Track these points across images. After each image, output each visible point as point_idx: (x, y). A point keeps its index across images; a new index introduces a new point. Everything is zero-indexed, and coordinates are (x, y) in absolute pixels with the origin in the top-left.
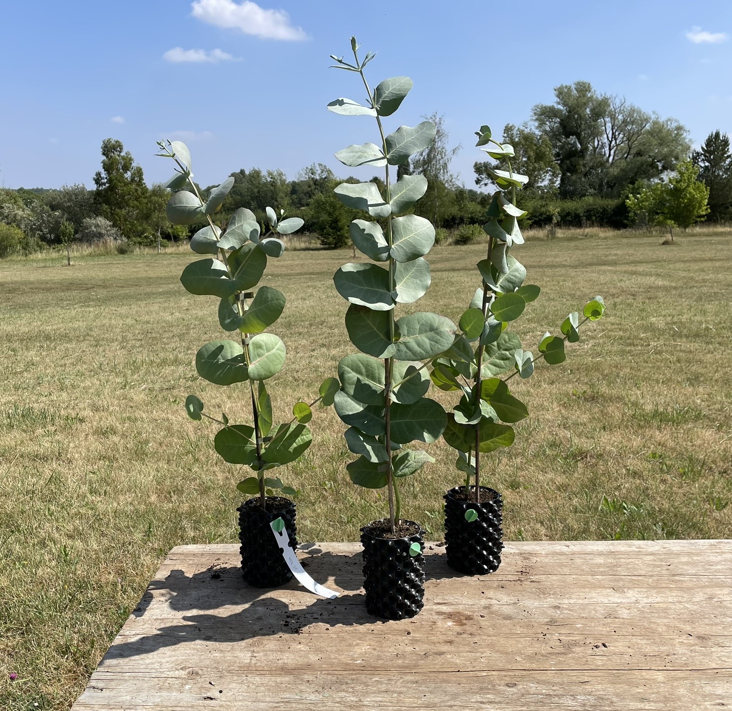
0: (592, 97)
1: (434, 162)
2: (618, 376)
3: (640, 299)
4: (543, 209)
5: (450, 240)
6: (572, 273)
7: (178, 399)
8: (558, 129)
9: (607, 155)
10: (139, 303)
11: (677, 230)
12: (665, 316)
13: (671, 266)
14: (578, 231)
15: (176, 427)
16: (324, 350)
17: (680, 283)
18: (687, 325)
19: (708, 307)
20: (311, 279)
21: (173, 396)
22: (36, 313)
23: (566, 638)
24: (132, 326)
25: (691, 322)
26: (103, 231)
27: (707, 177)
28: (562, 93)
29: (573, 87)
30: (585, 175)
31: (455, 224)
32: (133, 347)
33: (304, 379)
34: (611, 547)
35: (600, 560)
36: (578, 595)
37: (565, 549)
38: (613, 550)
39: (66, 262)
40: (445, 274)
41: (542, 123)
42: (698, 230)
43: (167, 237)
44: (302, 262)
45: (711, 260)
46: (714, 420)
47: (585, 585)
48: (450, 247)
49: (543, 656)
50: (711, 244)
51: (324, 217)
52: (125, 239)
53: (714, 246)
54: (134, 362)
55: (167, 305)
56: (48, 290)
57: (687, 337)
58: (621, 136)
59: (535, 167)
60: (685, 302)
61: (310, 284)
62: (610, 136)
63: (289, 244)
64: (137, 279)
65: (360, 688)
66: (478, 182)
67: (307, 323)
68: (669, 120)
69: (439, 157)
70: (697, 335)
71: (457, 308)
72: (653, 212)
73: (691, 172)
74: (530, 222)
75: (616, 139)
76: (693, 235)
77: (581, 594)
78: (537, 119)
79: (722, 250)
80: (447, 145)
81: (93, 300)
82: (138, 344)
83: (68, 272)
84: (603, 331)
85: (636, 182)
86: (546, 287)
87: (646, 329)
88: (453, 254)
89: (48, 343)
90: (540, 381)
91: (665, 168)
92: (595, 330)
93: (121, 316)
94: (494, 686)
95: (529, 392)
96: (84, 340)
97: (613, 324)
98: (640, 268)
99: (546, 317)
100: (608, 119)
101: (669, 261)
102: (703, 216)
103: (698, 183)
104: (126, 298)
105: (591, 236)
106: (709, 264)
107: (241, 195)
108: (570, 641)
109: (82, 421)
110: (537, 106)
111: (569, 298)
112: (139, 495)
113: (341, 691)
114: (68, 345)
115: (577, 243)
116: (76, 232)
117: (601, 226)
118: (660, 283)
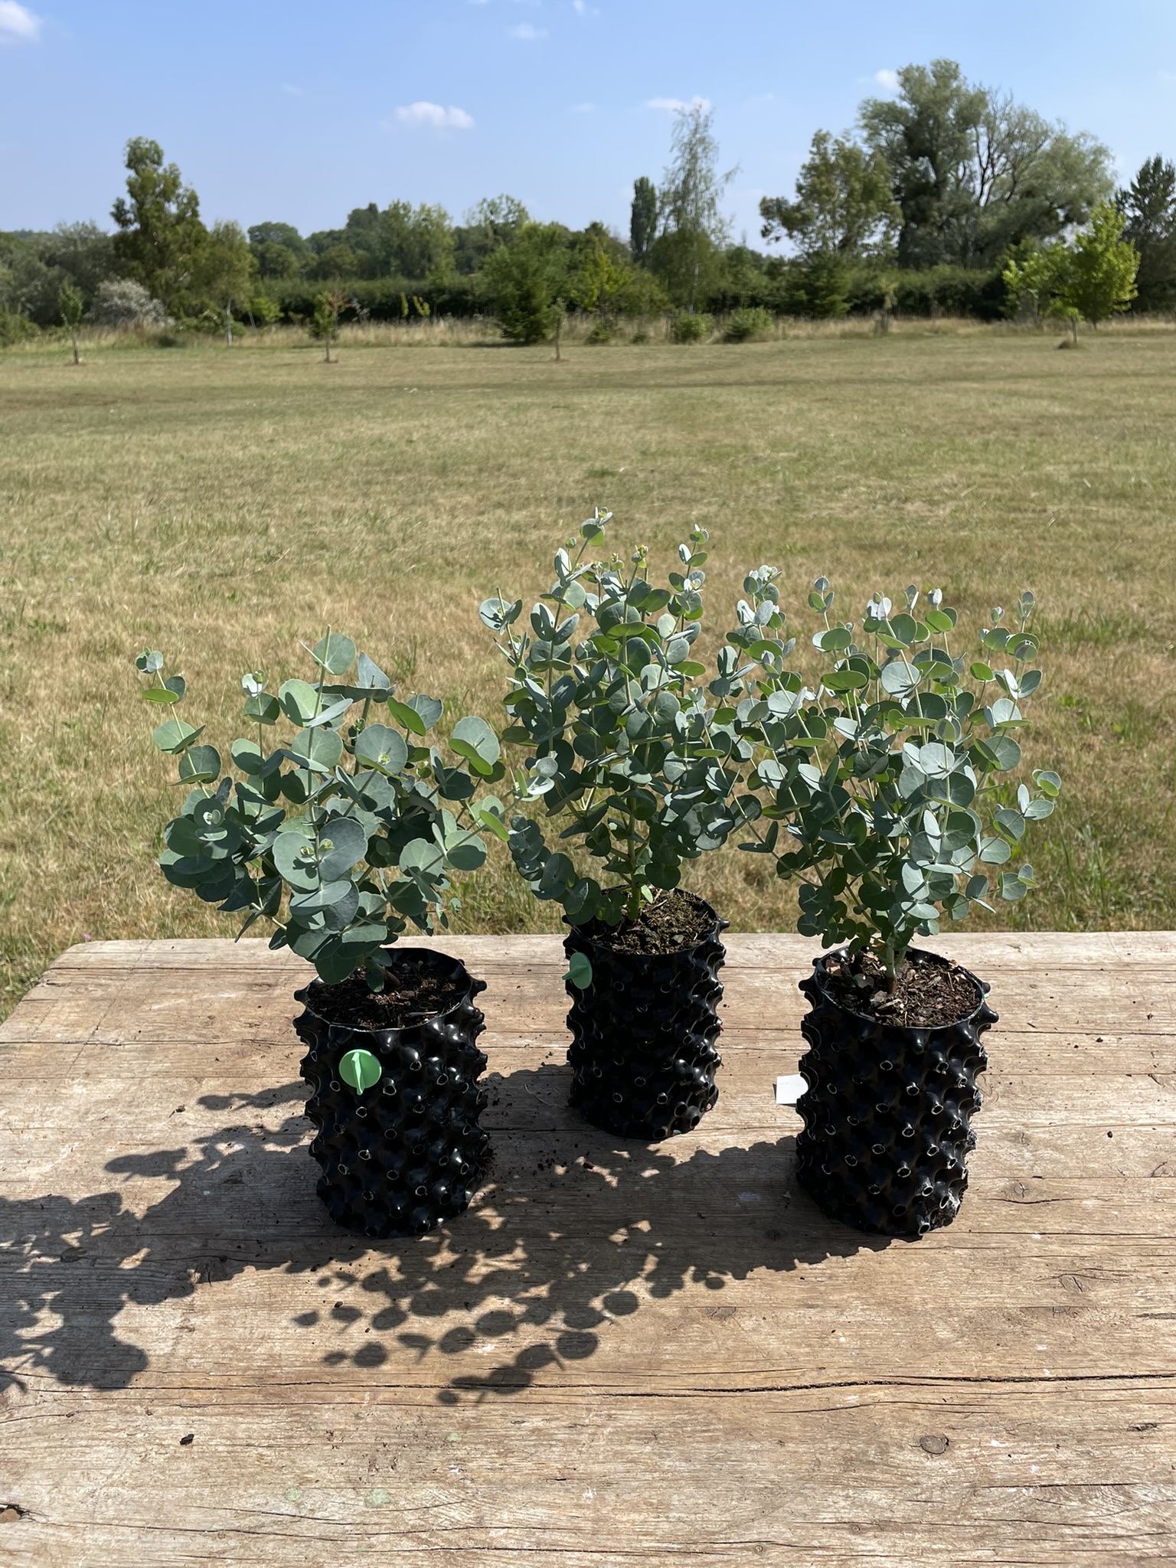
0: (958, 88)
1: (692, 196)
2: (998, 562)
3: (1026, 436)
4: (870, 286)
5: (717, 334)
6: (914, 392)
7: (238, 593)
8: (899, 146)
9: (978, 193)
10: (191, 428)
11: (1082, 324)
12: (1067, 463)
13: (1073, 383)
14: (926, 324)
15: (230, 643)
16: (500, 512)
17: (1089, 411)
18: (1106, 479)
19: (1137, 449)
20: (484, 395)
21: (230, 588)
22: (12, 441)
23: (1064, 1250)
24: (174, 465)
25: (1111, 472)
26: (134, 305)
27: (1137, 234)
28: (910, 79)
29: (929, 69)
30: (940, 228)
31: (724, 306)
32: (171, 501)
33: (463, 561)
34: (1119, 949)
35: (1101, 988)
36: (1070, 1098)
37: (1012, 955)
38: (1127, 959)
39: (72, 357)
40: (707, 391)
41: (874, 133)
42: (1114, 325)
43: (244, 318)
44: (469, 366)
45: (1136, 374)
46: (1162, 639)
47: (1082, 1063)
48: (716, 346)
49: (1009, 1319)
50: (1136, 349)
51: (510, 289)
52: (171, 321)
53: (1141, 353)
54: (168, 527)
55: (236, 432)
56: (39, 404)
57: (1107, 498)
58: (1003, 160)
59: (860, 210)
60: (1100, 442)
61: (482, 402)
62: (984, 159)
63: (449, 335)
64: (193, 389)
65: (484, 1462)
66: (765, 233)
67: (474, 467)
68: (1083, 135)
69: (702, 187)
70: (1123, 495)
71: (727, 446)
72: (1047, 293)
73: (1113, 226)
74: (847, 306)
75: (993, 166)
76: (1107, 334)
77: (1076, 1095)
78: (866, 126)
79: (1153, 358)
80: (716, 165)
81: (113, 422)
82: (180, 496)
83: (75, 375)
84: (969, 486)
85: (1023, 241)
86: (874, 413)
87: (1038, 483)
88: (719, 357)
89: (24, 492)
90: (867, 571)
91: (1068, 219)
92: (955, 485)
93: (158, 451)
94: (883, 1451)
95: (848, 588)
96: (87, 489)
97: (983, 475)
98: (1024, 386)
99: (874, 463)
100: (982, 130)
101: (1071, 376)
102: (1126, 302)
103: (1123, 246)
104: (169, 420)
105: (945, 333)
106: (1133, 381)
107: (368, 249)
108: (1078, 1262)
109: (62, 629)
110: (867, 102)
111: (910, 432)
112: (149, 768)
113: (424, 1478)
114: (59, 498)
115: (922, 343)
116: (87, 306)
117: (962, 316)
118: (1057, 409)
